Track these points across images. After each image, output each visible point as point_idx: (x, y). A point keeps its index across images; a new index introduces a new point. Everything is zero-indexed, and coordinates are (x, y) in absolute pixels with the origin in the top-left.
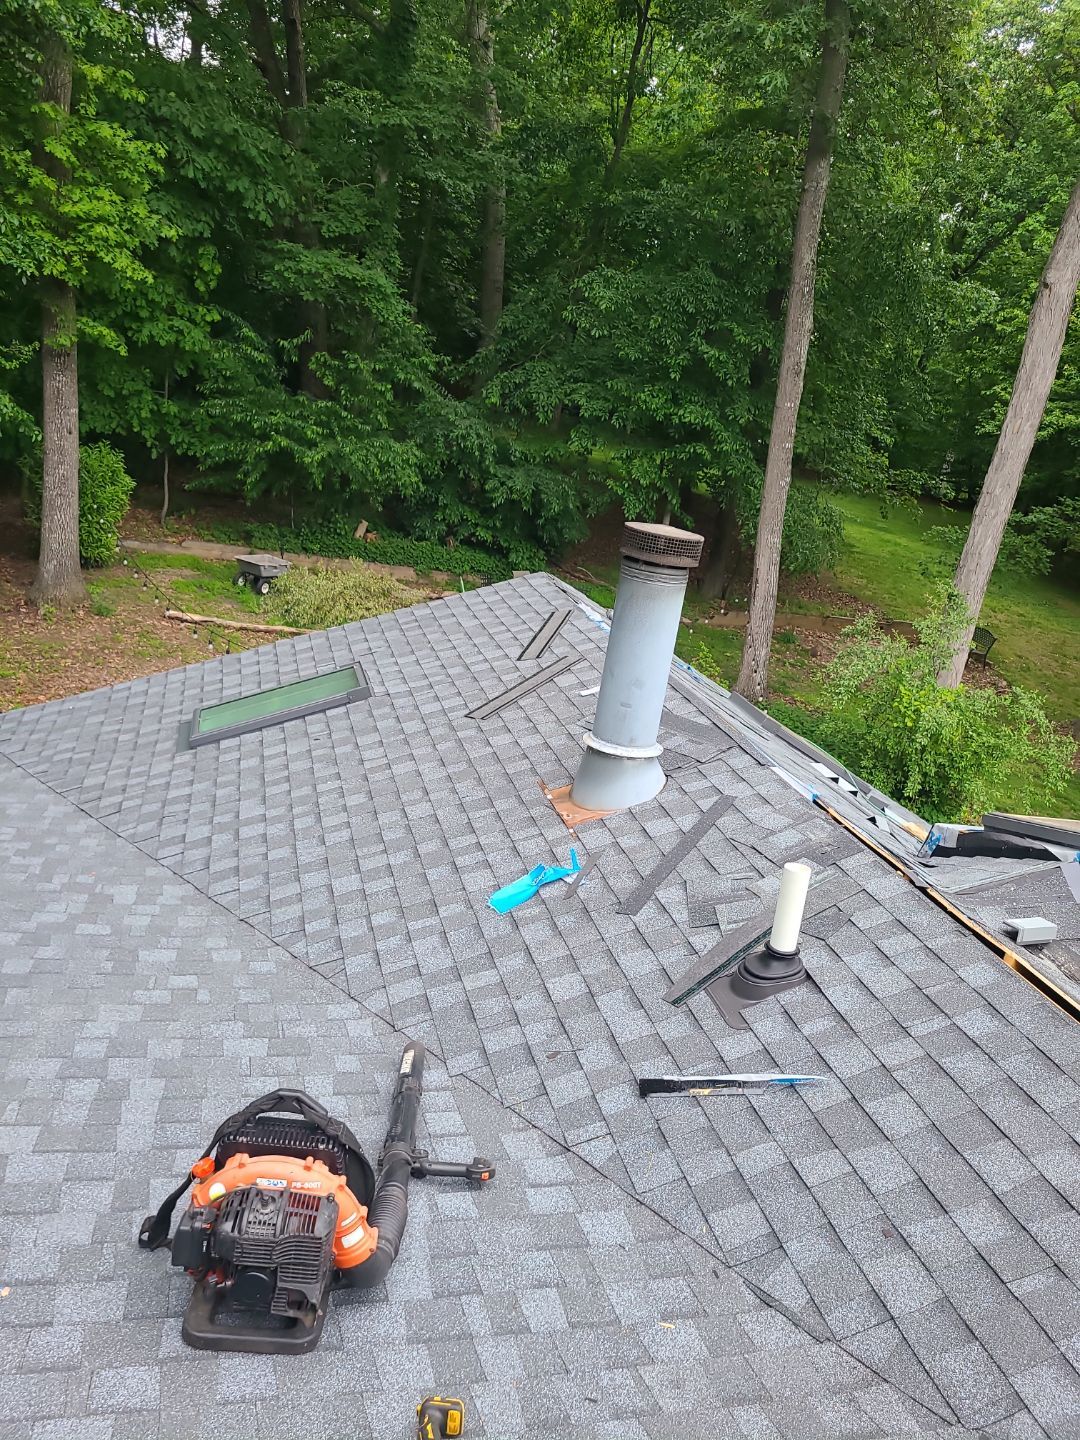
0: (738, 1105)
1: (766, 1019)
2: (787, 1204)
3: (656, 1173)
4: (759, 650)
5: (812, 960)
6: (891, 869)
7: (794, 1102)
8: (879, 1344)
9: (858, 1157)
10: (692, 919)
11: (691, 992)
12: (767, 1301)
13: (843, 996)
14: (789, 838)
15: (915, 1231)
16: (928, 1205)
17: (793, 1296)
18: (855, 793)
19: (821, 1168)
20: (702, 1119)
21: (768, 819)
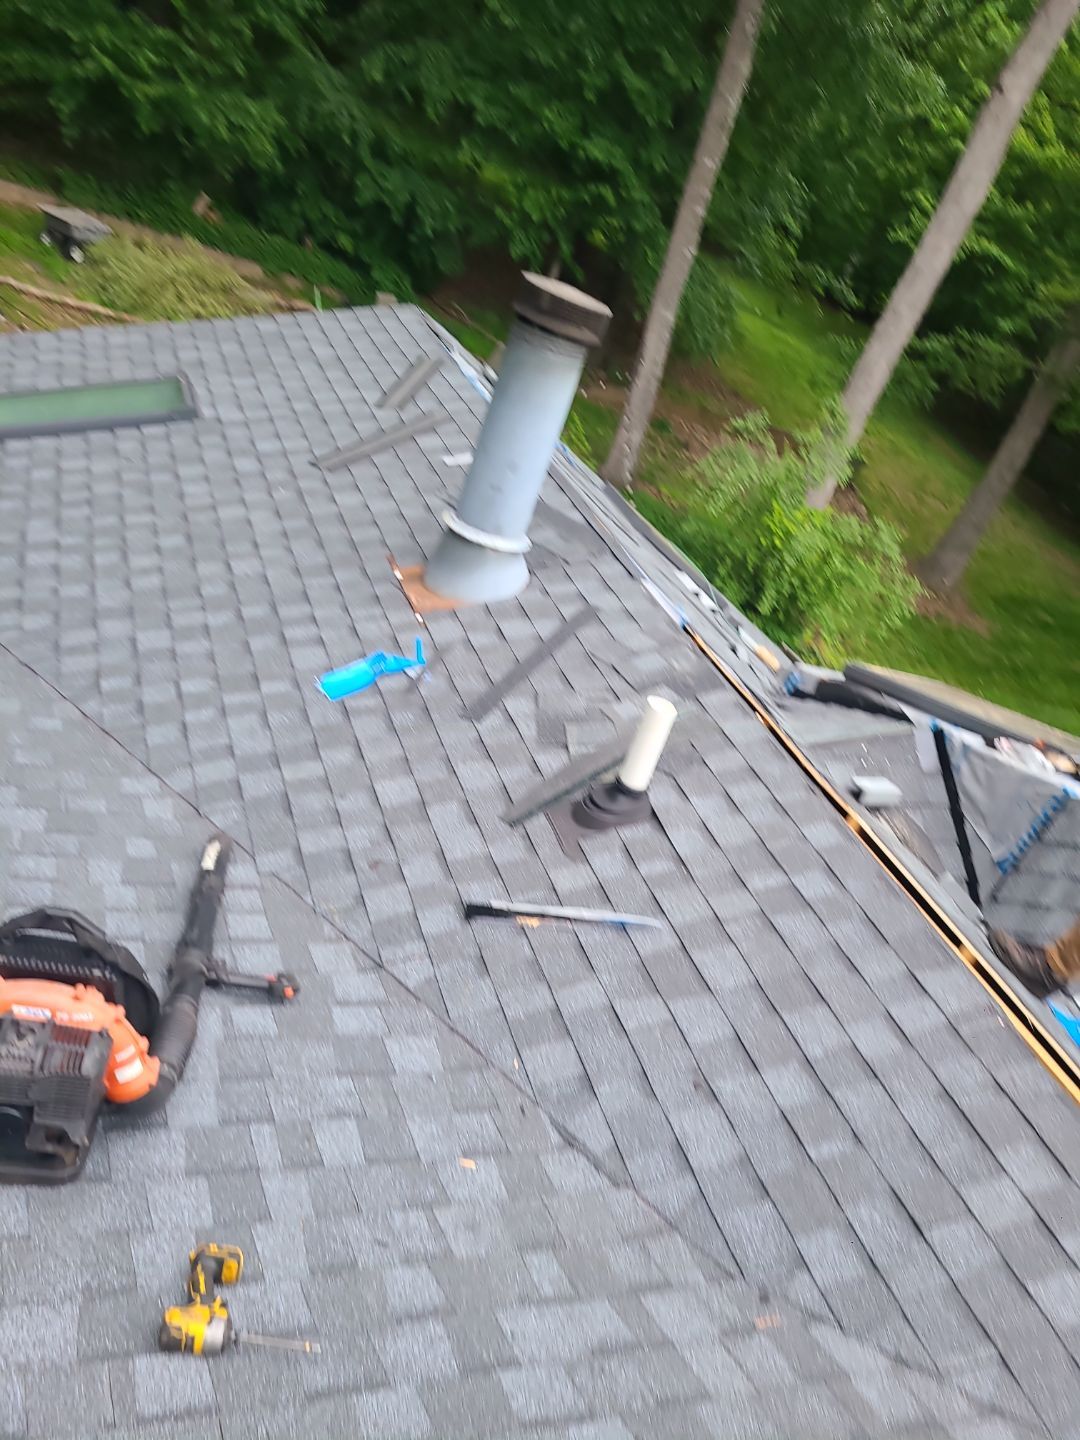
0: (566, 940)
1: (605, 854)
2: (604, 1049)
3: (472, 1001)
5: (657, 800)
6: (751, 712)
7: (622, 943)
8: (675, 1193)
9: (680, 1008)
10: (540, 736)
11: (530, 814)
12: (570, 1141)
13: (686, 839)
14: (650, 663)
15: (725, 1087)
16: (741, 1064)
17: (598, 1140)
18: (713, 611)
19: (643, 1013)
20: (527, 949)
21: (632, 636)
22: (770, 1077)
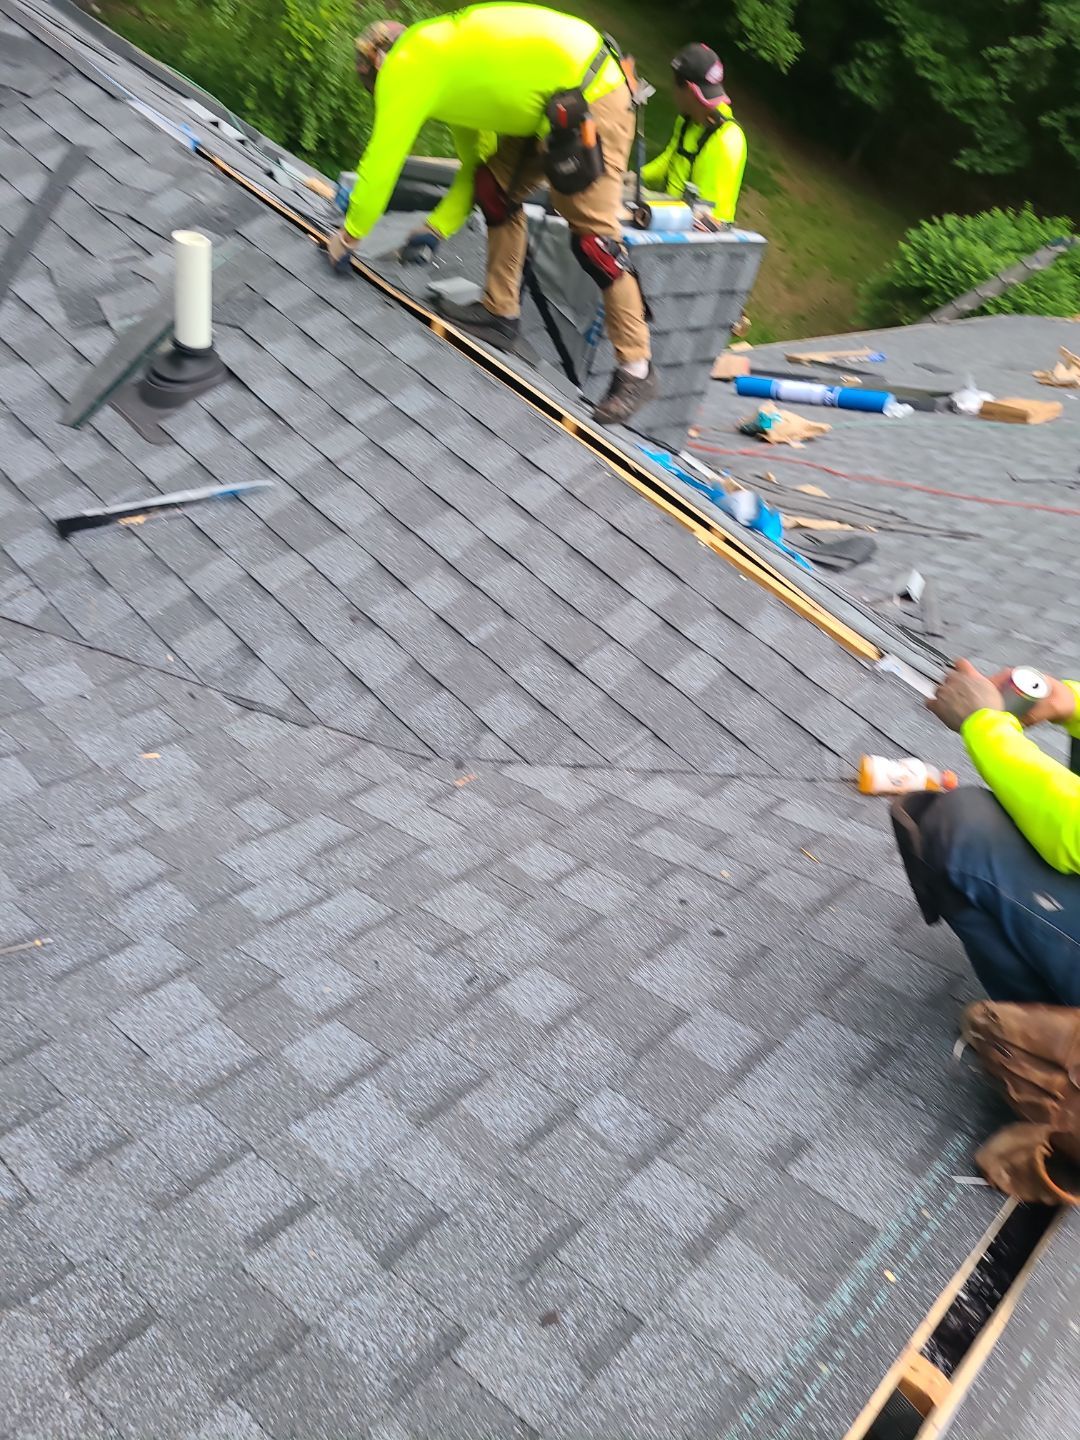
0: (179, 527)
1: (191, 427)
2: (255, 617)
3: (102, 614)
5: (232, 353)
6: (301, 234)
7: (240, 514)
8: (362, 714)
9: (316, 555)
10: (72, 317)
11: (93, 409)
12: (249, 706)
13: (273, 391)
14: (171, 202)
15: (380, 612)
16: (389, 587)
17: (276, 697)
18: (242, 142)
19: (280, 572)
20: (143, 550)
21: (143, 177)
22: (419, 588)
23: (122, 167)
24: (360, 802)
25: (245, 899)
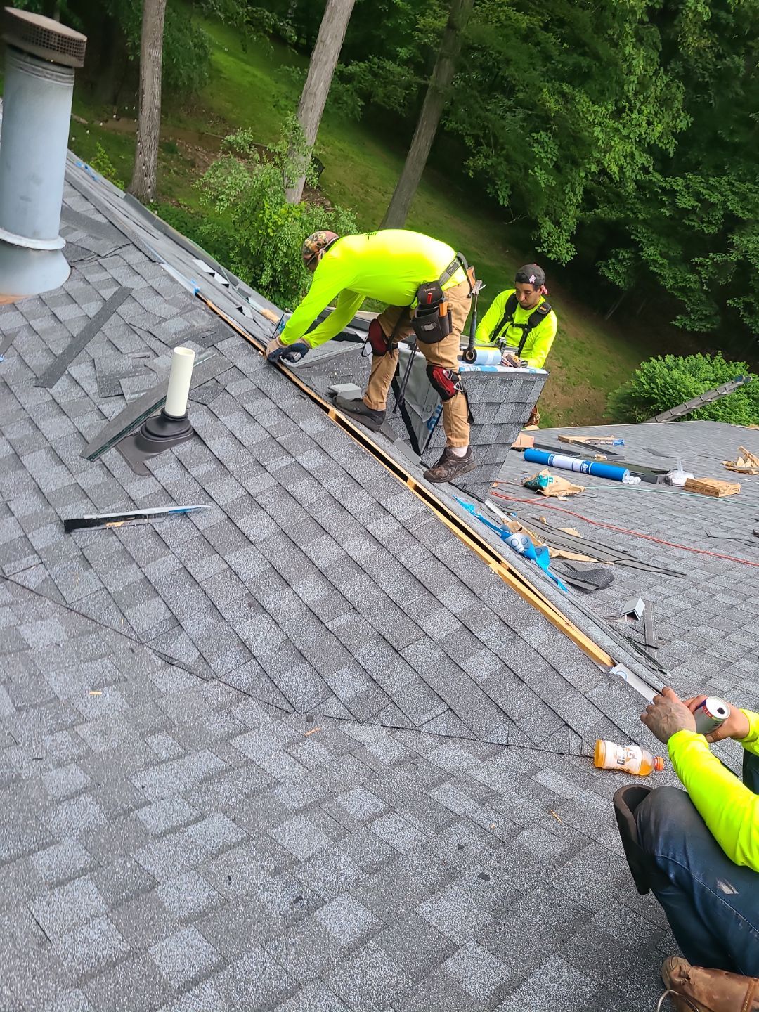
0: (145, 531)
1: (164, 467)
2: (183, 597)
3: (82, 587)
4: (148, 158)
5: (196, 421)
6: (255, 350)
7: (186, 525)
8: (245, 675)
9: (231, 558)
10: (101, 391)
11: (103, 449)
12: (170, 662)
13: (221, 446)
14: (176, 325)
15: (270, 601)
16: (278, 584)
17: (189, 657)
18: (227, 286)
19: (207, 568)
20: (117, 544)
21: (160, 308)
22: (297, 587)
23: (150, 302)
24: (236, 741)
25: (142, 814)
